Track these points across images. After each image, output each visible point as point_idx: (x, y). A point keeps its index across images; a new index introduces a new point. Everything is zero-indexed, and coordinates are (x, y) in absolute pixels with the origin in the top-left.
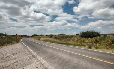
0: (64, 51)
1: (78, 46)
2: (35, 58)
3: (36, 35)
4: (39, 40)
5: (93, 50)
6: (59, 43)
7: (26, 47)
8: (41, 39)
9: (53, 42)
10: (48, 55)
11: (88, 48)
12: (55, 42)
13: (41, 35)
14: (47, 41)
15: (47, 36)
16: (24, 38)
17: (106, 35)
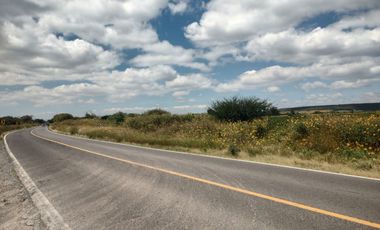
0: (145, 169)
1: (197, 150)
2: (27, 201)
3: (68, 117)
4: (73, 133)
5: (240, 160)
6: (142, 142)
7: (11, 160)
8: (80, 130)
9: (119, 140)
10: (81, 186)
11: (227, 154)
12: (127, 141)
13: (88, 116)
14: (101, 136)
15: (105, 118)
16: (18, 128)
17: (296, 112)
